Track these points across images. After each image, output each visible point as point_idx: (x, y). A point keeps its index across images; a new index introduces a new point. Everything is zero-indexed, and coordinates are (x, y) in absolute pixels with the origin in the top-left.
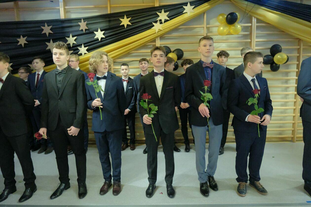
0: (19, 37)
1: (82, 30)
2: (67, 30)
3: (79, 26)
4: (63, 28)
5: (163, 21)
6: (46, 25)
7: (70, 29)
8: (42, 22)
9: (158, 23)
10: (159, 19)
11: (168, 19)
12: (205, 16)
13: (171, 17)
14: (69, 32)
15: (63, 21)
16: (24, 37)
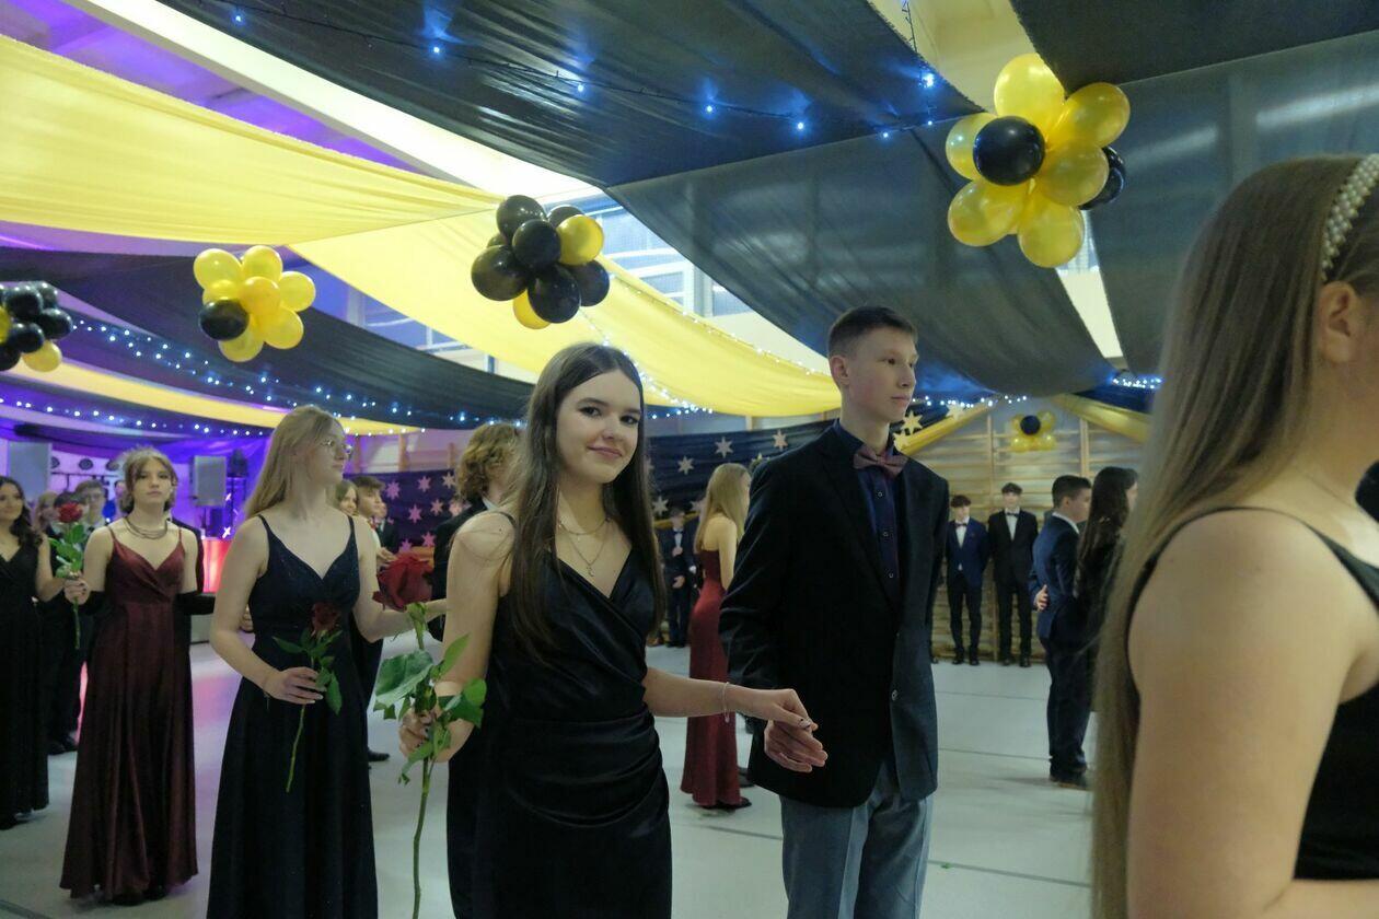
0: (681, 458)
1: (778, 448)
2: (754, 447)
3: (773, 440)
4: (748, 444)
5: (911, 431)
6: (723, 440)
7: (760, 446)
8: (718, 437)
9: (903, 434)
10: (903, 427)
11: (920, 427)
12: (989, 419)
13: (925, 424)
14: (758, 451)
15: (748, 434)
16: (689, 457)
